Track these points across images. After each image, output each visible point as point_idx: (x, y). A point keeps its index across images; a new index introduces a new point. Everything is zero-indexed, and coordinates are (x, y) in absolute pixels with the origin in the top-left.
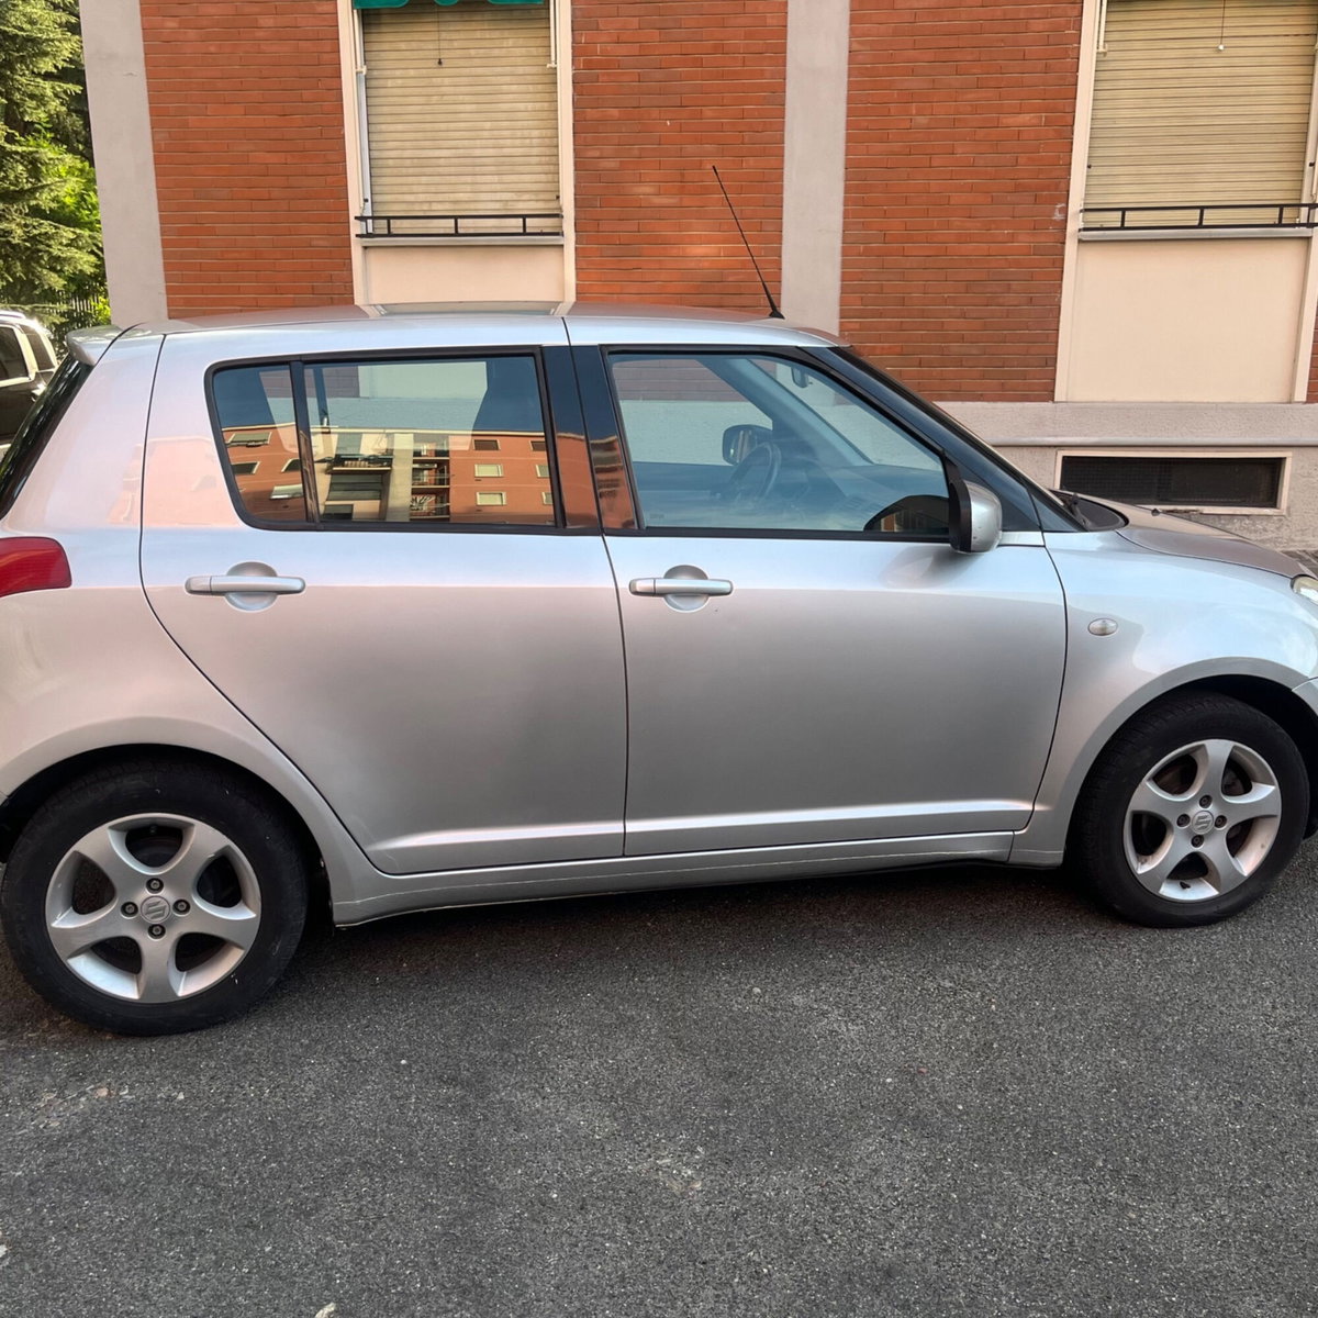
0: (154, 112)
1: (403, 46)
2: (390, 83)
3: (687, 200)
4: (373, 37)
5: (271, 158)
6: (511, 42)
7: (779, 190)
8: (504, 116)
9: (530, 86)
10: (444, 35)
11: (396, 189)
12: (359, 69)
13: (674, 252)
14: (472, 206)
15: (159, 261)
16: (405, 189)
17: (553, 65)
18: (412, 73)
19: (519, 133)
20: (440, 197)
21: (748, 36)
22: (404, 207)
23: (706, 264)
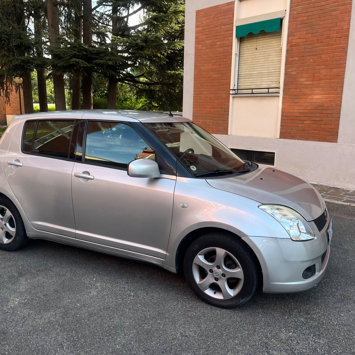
0: (195, 66)
1: (248, 46)
2: (245, 55)
3: (315, 82)
4: (242, 44)
5: (215, 76)
6: (274, 42)
7: (343, 78)
8: (271, 61)
9: (278, 53)
10: (258, 42)
11: (244, 82)
12: (236, 53)
13: (310, 97)
14: (260, 86)
15: (192, 101)
16: (245, 82)
17: (281, 47)
18: (250, 52)
19: (274, 66)
20: (253, 84)
21: (338, 33)
22: (245, 86)
23: (319, 101)
